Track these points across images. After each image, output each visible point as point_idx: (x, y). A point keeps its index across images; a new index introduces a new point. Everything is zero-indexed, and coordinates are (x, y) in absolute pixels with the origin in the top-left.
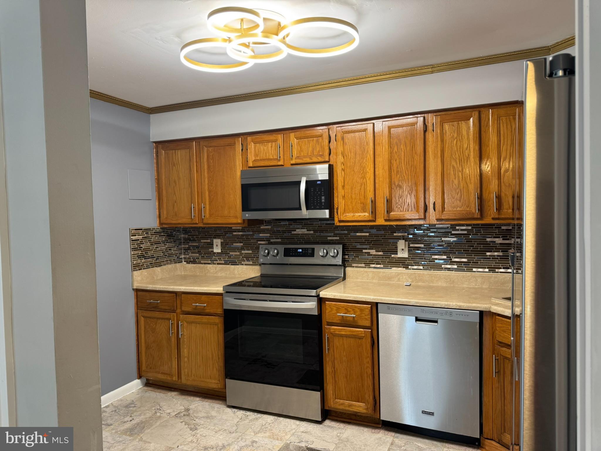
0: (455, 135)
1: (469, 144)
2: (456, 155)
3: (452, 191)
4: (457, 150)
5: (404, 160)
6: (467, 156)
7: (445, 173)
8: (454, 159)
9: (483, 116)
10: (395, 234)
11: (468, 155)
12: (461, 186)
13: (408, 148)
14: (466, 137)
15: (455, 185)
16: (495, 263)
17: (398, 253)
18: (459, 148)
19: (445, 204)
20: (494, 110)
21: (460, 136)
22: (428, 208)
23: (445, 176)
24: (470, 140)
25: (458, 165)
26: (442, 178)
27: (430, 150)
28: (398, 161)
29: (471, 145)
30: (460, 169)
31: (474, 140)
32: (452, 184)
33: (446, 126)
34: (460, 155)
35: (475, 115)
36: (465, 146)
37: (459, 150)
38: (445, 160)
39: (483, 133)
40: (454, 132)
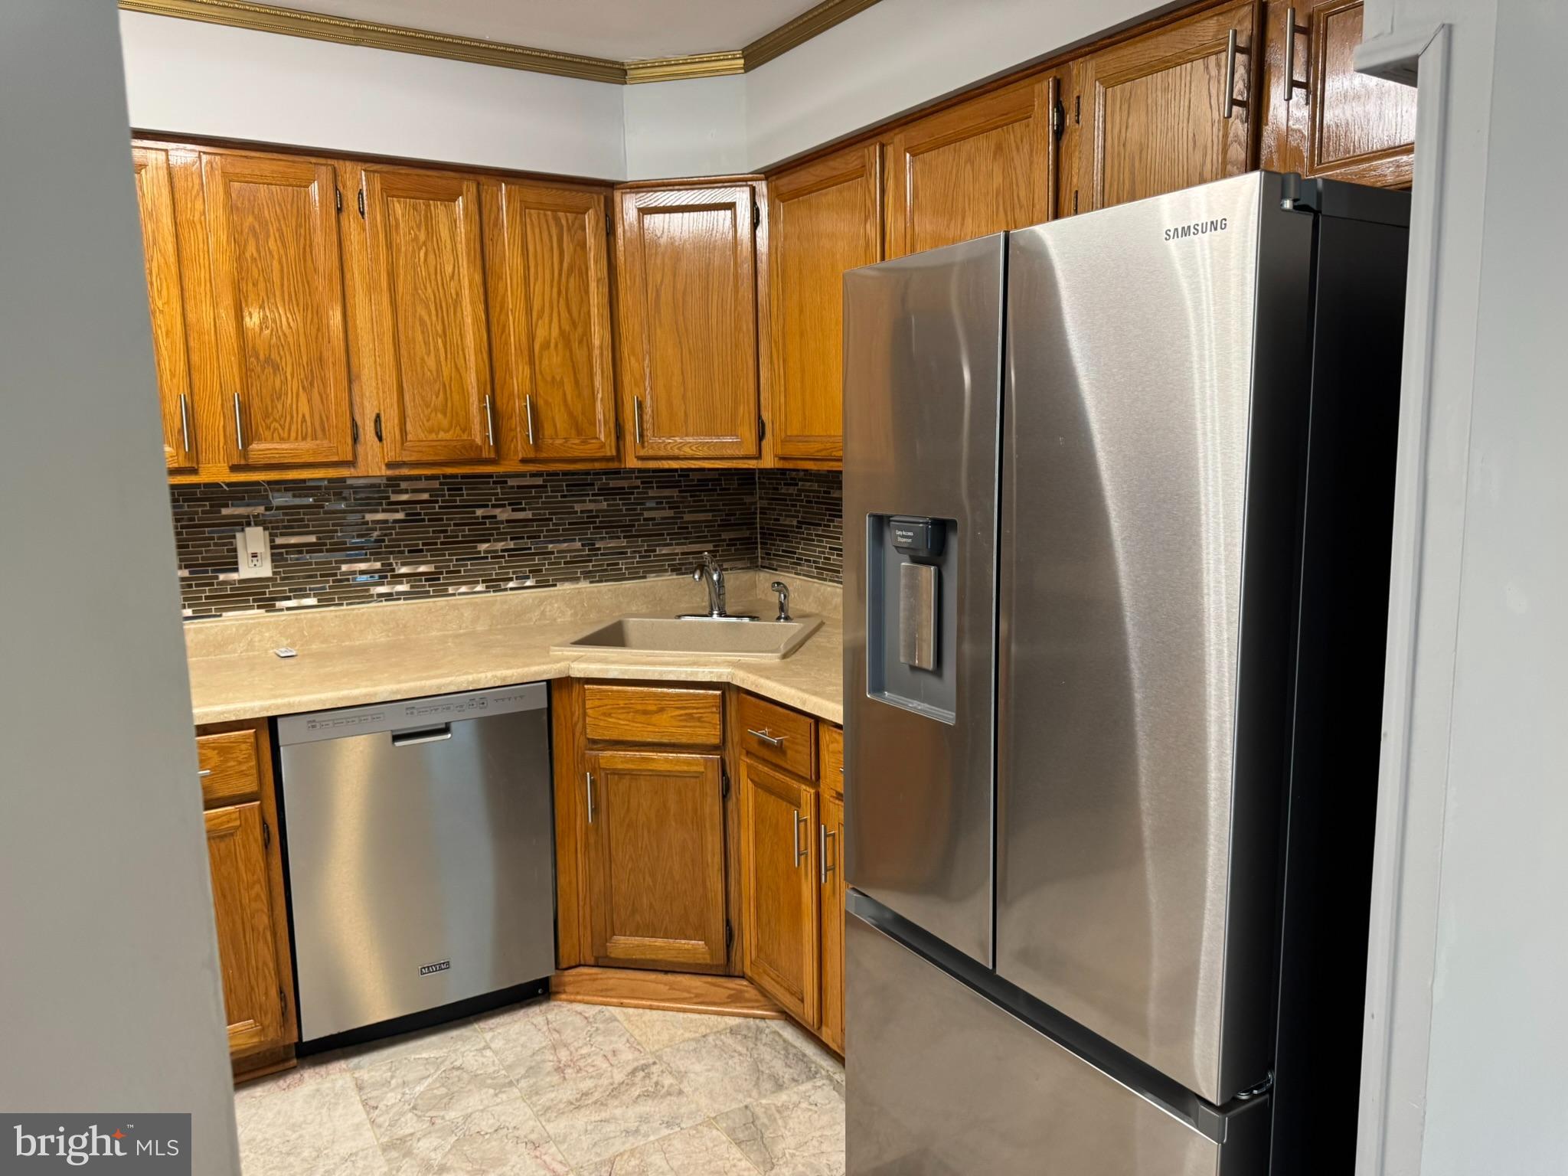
0: (422, 237)
1: (456, 265)
2: (426, 289)
3: (422, 387)
4: (429, 275)
5: (282, 285)
6: (454, 296)
7: (402, 338)
8: (421, 300)
9: (486, 198)
10: (225, 511)
11: (457, 294)
12: (445, 374)
13: (292, 252)
14: (449, 247)
15: (431, 371)
16: (500, 568)
17: (241, 567)
18: (432, 270)
19: (408, 419)
20: (513, 187)
21: (435, 239)
22: (361, 430)
23: (403, 345)
24: (460, 256)
25: (434, 318)
26: (395, 350)
27: (355, 266)
28: (261, 285)
29: (461, 270)
30: (439, 328)
31: (468, 255)
32: (422, 367)
33: (398, 207)
34: (436, 291)
35: (468, 191)
36: (449, 269)
37: (433, 277)
38: (399, 298)
39: (487, 241)
40: (419, 227)
